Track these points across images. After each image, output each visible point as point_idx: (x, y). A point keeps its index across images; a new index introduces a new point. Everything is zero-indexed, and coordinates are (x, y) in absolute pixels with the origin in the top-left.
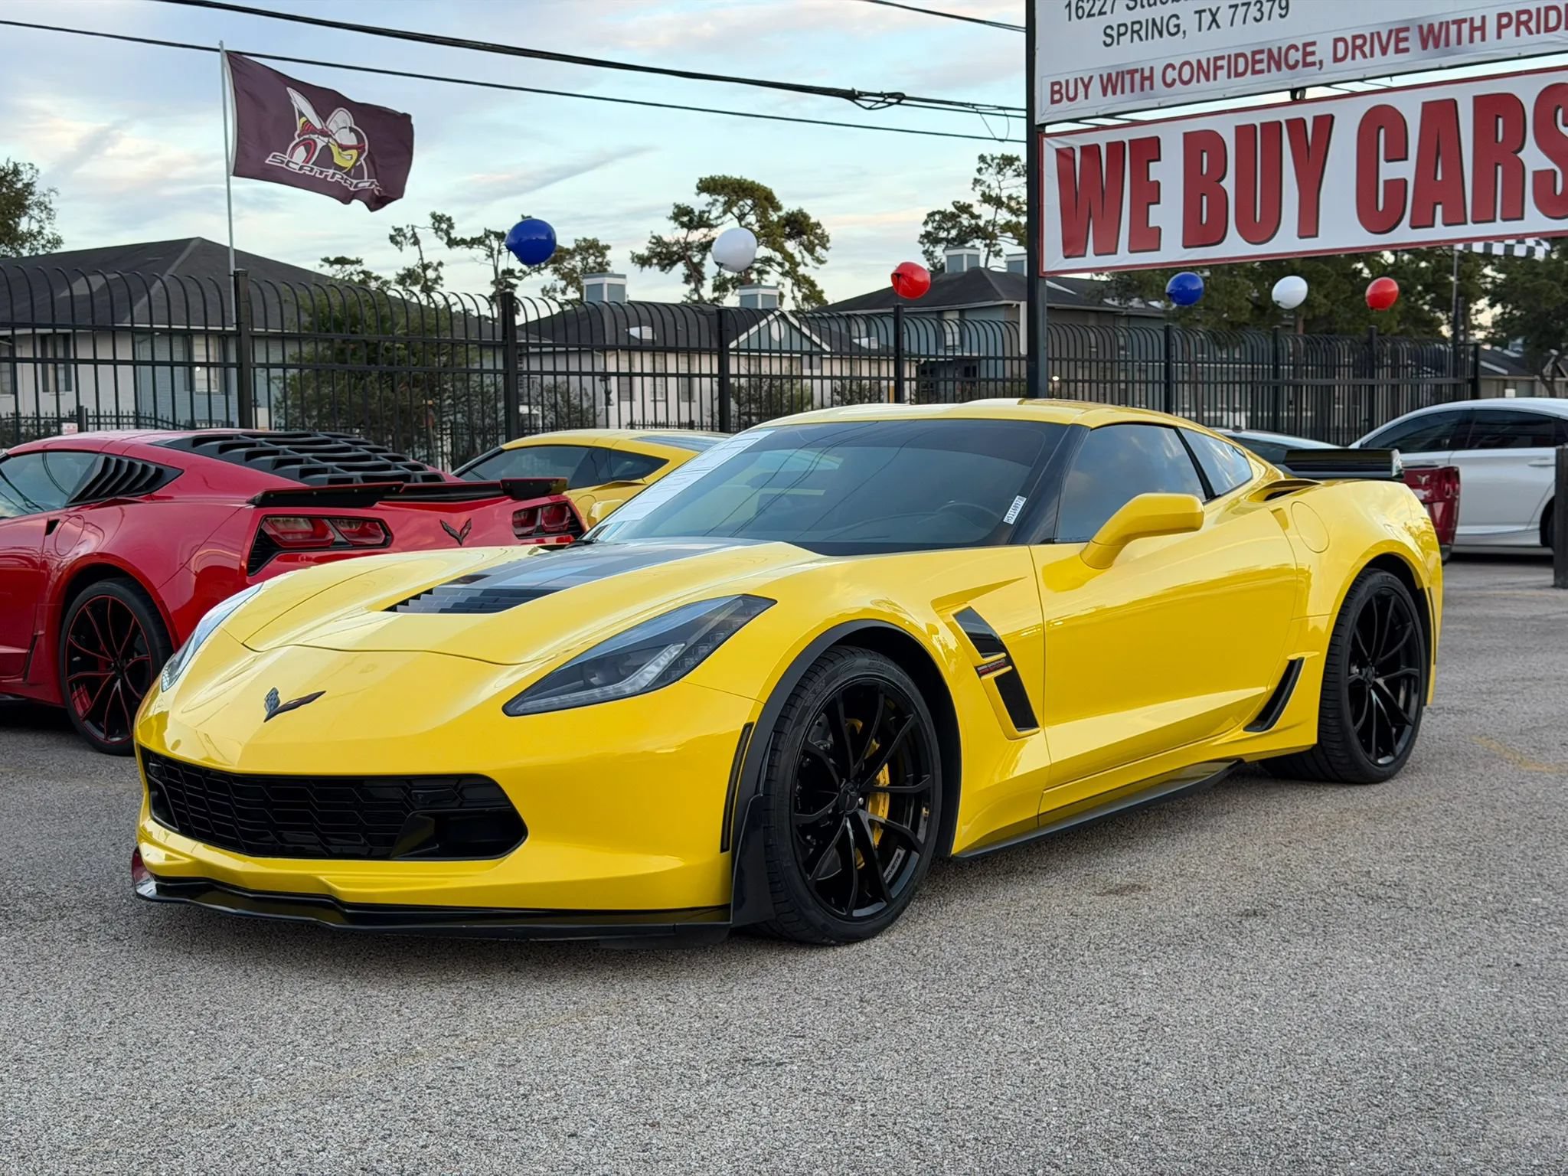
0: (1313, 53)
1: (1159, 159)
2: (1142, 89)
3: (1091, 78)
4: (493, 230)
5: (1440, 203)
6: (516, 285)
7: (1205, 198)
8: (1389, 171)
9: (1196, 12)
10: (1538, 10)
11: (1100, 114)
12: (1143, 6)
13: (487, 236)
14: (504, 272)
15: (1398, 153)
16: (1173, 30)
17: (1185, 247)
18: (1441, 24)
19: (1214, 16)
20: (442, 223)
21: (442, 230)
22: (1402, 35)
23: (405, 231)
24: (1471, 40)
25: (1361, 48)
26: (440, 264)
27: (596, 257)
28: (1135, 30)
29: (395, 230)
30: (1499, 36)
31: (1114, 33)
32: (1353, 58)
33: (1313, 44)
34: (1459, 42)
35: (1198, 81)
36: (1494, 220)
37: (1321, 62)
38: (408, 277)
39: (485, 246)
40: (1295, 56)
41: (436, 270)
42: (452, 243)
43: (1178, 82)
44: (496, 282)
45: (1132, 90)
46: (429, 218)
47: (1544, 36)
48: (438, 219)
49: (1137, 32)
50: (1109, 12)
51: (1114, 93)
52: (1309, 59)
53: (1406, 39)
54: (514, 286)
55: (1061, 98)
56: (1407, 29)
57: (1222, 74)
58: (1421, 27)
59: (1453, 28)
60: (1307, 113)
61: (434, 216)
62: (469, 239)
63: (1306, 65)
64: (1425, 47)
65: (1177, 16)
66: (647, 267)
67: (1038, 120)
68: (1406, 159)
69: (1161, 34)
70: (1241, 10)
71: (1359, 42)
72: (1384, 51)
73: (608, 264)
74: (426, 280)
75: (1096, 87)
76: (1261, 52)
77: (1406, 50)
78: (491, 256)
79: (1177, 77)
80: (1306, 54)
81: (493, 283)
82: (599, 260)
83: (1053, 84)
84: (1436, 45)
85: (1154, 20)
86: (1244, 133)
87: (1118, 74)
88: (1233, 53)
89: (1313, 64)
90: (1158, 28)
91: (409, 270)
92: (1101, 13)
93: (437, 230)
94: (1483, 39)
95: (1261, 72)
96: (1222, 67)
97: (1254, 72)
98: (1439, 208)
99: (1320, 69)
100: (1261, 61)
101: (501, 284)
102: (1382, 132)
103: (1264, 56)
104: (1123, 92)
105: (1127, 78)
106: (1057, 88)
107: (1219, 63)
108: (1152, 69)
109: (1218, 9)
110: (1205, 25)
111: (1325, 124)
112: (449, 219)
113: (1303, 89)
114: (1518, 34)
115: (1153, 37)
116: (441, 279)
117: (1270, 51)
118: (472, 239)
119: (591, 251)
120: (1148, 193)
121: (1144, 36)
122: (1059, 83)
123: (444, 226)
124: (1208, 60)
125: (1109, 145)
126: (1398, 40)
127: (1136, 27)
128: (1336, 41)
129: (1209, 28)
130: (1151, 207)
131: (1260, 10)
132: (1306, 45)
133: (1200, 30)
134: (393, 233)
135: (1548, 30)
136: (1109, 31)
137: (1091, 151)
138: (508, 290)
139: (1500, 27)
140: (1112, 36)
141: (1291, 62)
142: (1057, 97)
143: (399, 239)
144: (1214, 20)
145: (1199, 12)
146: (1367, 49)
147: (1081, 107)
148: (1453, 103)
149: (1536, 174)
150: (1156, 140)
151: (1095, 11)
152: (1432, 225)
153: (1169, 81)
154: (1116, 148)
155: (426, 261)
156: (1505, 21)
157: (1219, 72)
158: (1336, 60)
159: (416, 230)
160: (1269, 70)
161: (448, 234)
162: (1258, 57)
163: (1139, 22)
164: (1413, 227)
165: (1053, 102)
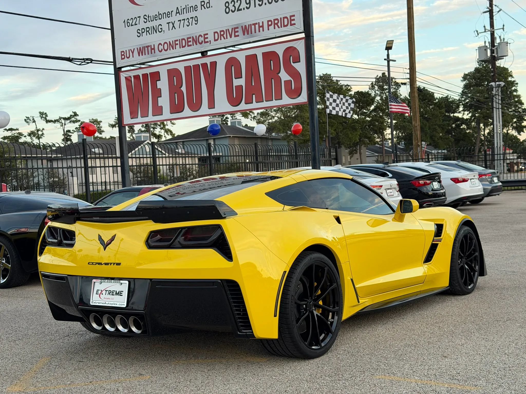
0: (207, 38)
1: (160, 80)
2: (152, 53)
3: (134, 49)
4: (62, 117)
5: (254, 94)
6: (71, 135)
7: (176, 94)
8: (237, 82)
9: (167, 23)
10: (281, 18)
11: (139, 63)
12: (149, 22)
13: (60, 119)
14: (67, 131)
15: (239, 76)
16: (160, 30)
17: (171, 113)
18: (249, 25)
19: (173, 24)
20: (43, 115)
21: (43, 117)
22: (236, 30)
23: (30, 118)
24: (259, 31)
25: (223, 35)
26: (43, 129)
27: (97, 125)
28: (147, 31)
29: (27, 117)
30: (268, 29)
31: (141, 32)
32: (221, 39)
33: (207, 34)
34: (255, 32)
35: (170, 50)
36: (272, 100)
37: (210, 41)
38: (31, 134)
39: (60, 122)
40: (201, 39)
41: (42, 131)
42: (48, 121)
43: (163, 50)
44: (64, 135)
45: (148, 54)
46: (39, 113)
47: (284, 28)
48: (42, 114)
49: (148, 31)
50: (138, 24)
51: (142, 55)
52: (206, 40)
53: (238, 32)
54: (70, 136)
55: (125, 57)
56: (237, 28)
57: (178, 46)
58: (242, 27)
59: (253, 27)
60: (207, 61)
61: (40, 113)
62: (54, 120)
63: (205, 42)
64: (244, 34)
65: (161, 25)
66: (114, 128)
67: (118, 66)
68: (241, 77)
69: (156, 32)
70: (182, 22)
71: (222, 33)
72: (231, 37)
73: (101, 127)
74: (39, 135)
75: (136, 53)
76: (190, 38)
77: (238, 36)
78: (62, 126)
79: (163, 48)
80: (205, 38)
81: (63, 135)
82: (98, 126)
83: (122, 52)
84: (248, 34)
85: (153, 26)
86: (187, 69)
87: (143, 47)
88: (181, 38)
89: (208, 42)
90: (155, 30)
91: (32, 131)
92: (136, 24)
93: (42, 117)
94: (263, 31)
95: (191, 45)
96: (177, 44)
97: (188, 46)
98: (254, 96)
99: (210, 44)
100: (190, 41)
101: (66, 135)
102: (233, 67)
103: (191, 40)
104: (145, 54)
105: (146, 49)
106: (123, 53)
107: (177, 42)
108: (154, 45)
109: (175, 21)
110: (170, 29)
111: (214, 64)
112: (46, 113)
113: (207, 51)
114: (275, 28)
115: (153, 33)
116: (44, 134)
117: (193, 37)
118: (55, 120)
119: (95, 123)
120: (157, 93)
121: (150, 33)
122: (123, 52)
123: (44, 116)
124: (173, 41)
125: (143, 75)
126: (235, 32)
127: (148, 29)
128: (215, 33)
129: (172, 29)
130: (159, 98)
131: (188, 22)
132: (205, 35)
133: (169, 30)
134: (26, 118)
135: (284, 26)
136: (139, 31)
137: (137, 77)
138: (68, 137)
139: (269, 26)
140: (140, 33)
141: (200, 42)
142: (123, 57)
143: (28, 121)
144: (173, 26)
145: (168, 23)
146: (225, 36)
147: (132, 61)
148: (255, 56)
149: (285, 82)
150: (158, 73)
151: (133, 24)
152: (252, 103)
153: (160, 50)
154: (145, 76)
155: (38, 129)
156: (270, 23)
157: (177, 46)
158: (215, 40)
159: (34, 118)
160: (193, 45)
161: (46, 119)
162: (189, 40)
163: (149, 28)
164: (246, 104)
165: (122, 59)
